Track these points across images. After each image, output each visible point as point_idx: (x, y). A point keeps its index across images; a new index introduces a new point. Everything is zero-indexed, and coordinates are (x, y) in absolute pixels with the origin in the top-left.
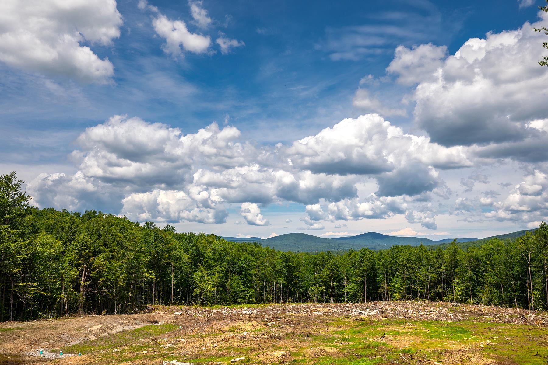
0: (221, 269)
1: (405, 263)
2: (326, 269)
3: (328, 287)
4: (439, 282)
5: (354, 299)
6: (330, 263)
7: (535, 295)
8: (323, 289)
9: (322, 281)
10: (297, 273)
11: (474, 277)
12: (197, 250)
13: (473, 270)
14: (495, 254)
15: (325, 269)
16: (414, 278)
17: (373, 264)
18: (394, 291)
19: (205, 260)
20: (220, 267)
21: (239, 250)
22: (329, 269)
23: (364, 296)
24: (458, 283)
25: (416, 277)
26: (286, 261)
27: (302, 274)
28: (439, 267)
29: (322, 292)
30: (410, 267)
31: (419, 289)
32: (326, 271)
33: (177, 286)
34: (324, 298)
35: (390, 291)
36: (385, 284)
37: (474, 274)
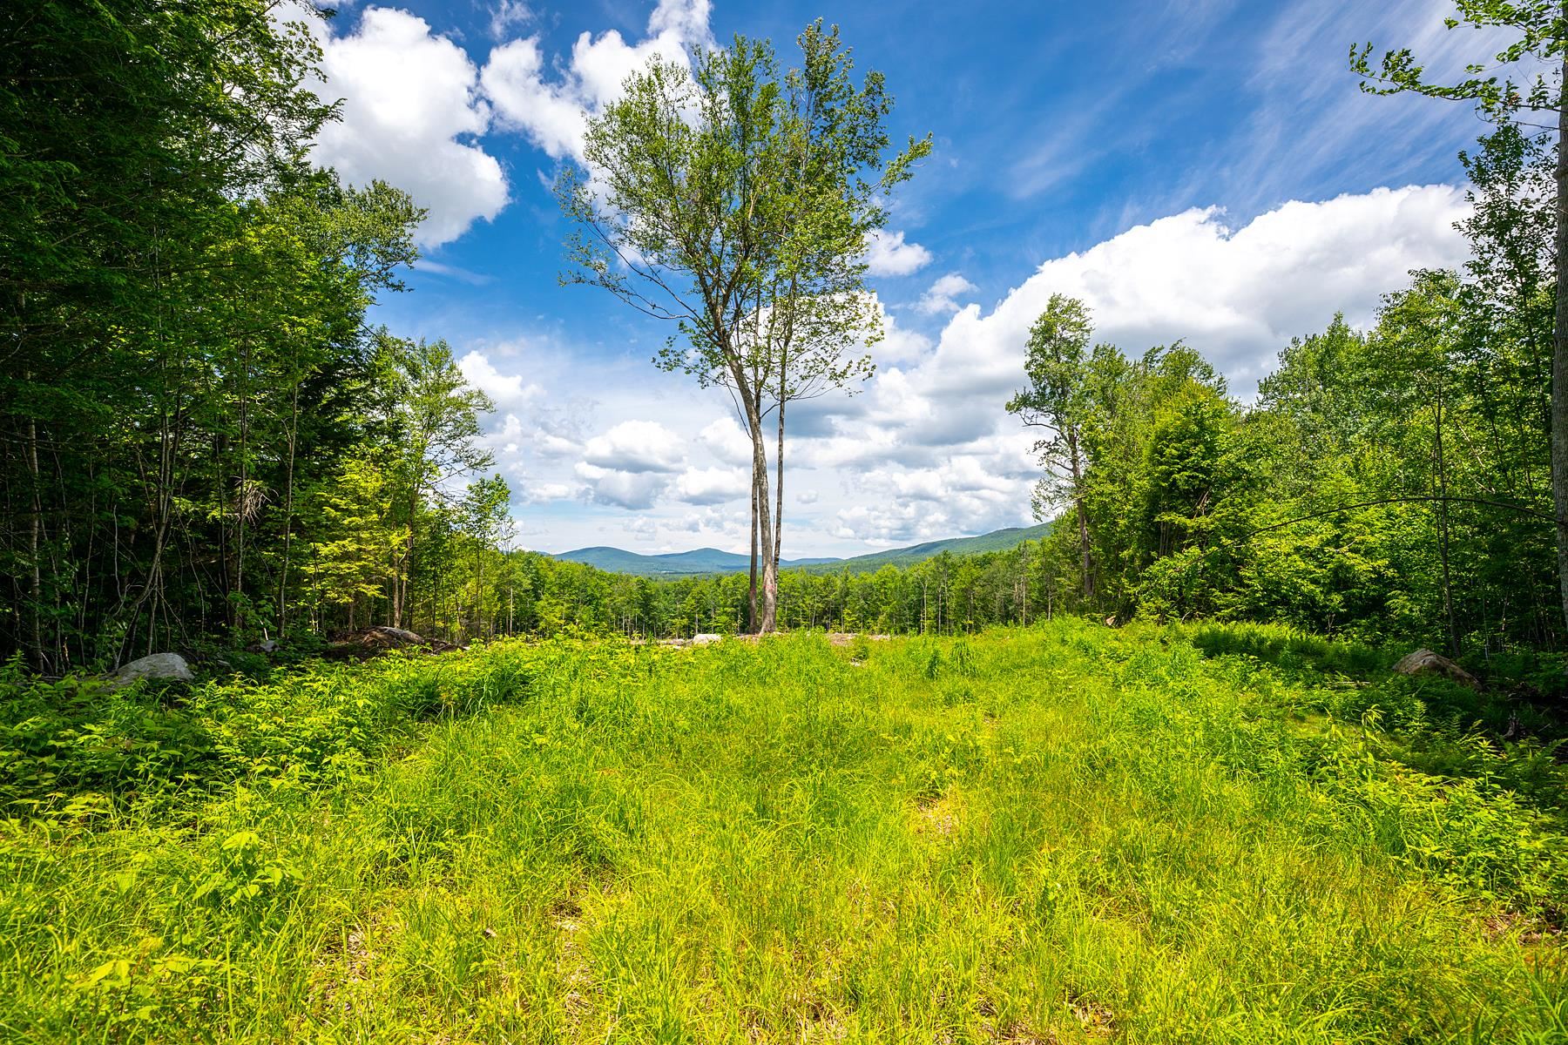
2: (691, 598)
3: (690, 617)
4: (825, 612)
6: (695, 590)
8: (685, 621)
9: (685, 613)
10: (655, 603)
12: (537, 573)
13: (865, 599)
19: (547, 586)
20: (569, 595)
22: (694, 598)
24: (848, 615)
26: (643, 588)
27: (659, 604)
29: (684, 626)
32: (690, 601)
33: (517, 618)
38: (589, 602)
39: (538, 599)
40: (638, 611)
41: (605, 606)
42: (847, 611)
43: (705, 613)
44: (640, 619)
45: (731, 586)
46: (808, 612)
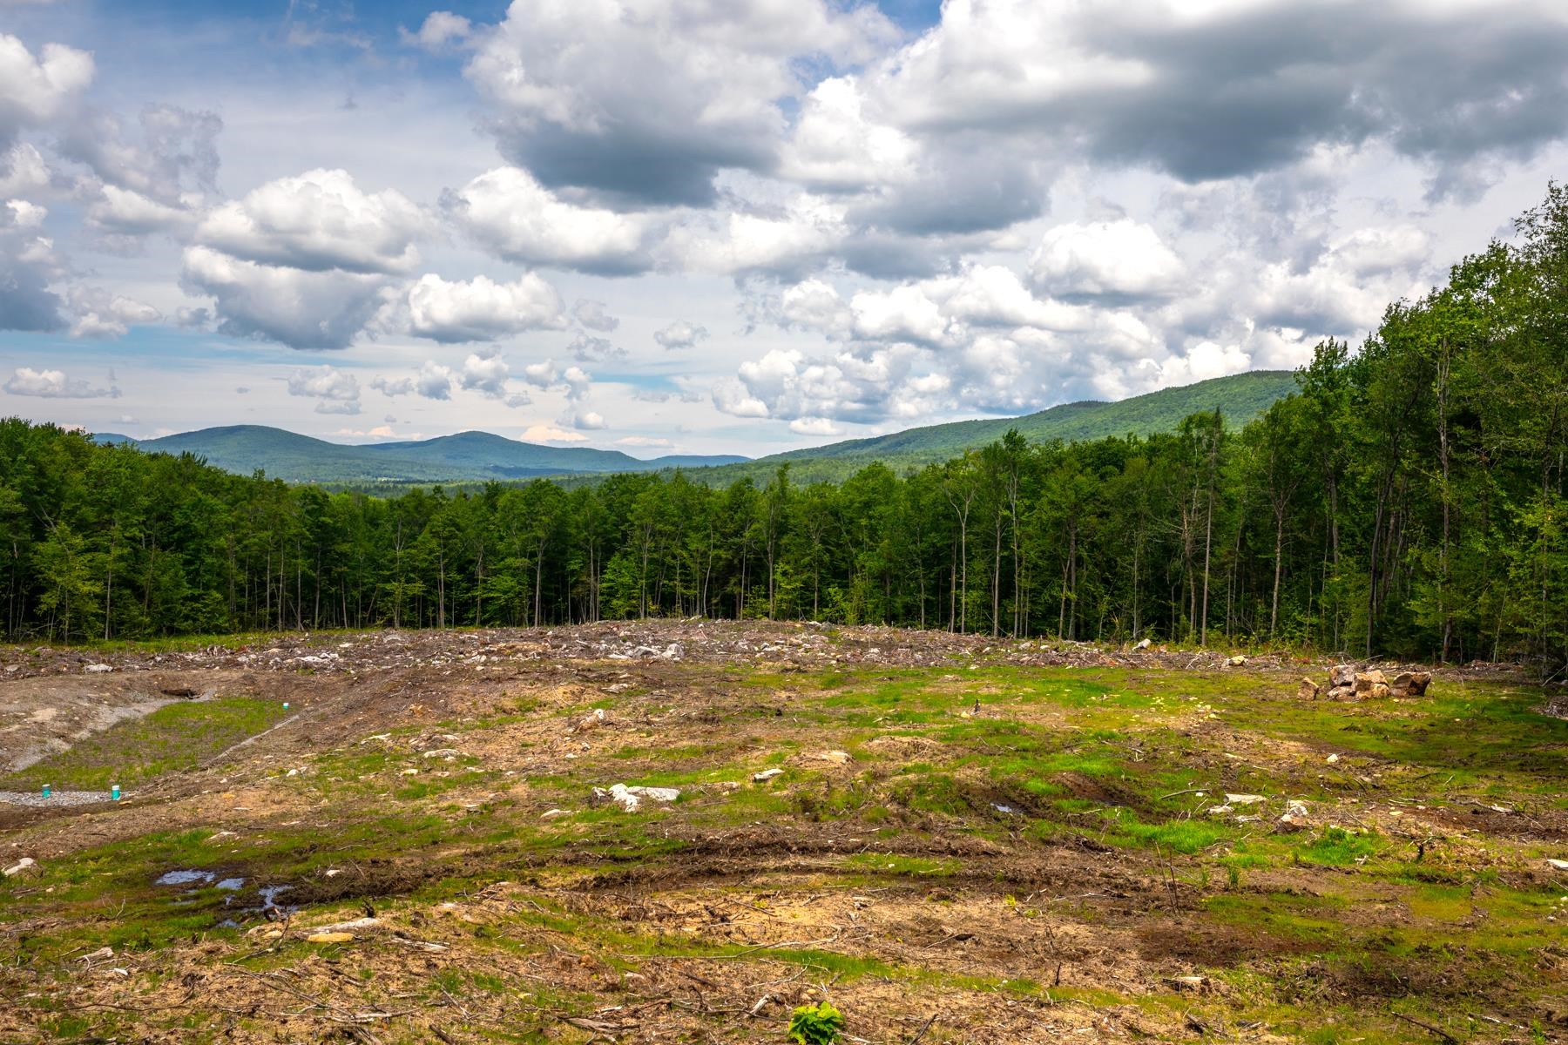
0: (127, 534)
1: (648, 521)
2: (429, 536)
3: (433, 584)
4: (731, 569)
5: (505, 616)
6: (438, 518)
7: (968, 598)
8: (418, 588)
9: (414, 570)
10: (345, 547)
11: (826, 558)
12: (41, 472)
13: (825, 542)
14: (880, 504)
15: (425, 534)
16: (668, 559)
17: (562, 522)
18: (611, 593)
19: (67, 505)
20: (125, 527)
21: (171, 478)
22: (435, 534)
23: (532, 607)
24: (784, 573)
25: (674, 557)
27: (356, 548)
28: (737, 533)
29: (413, 599)
30: (660, 532)
31: (680, 590)
32: (427, 541)
34: (419, 614)
35: (602, 594)
36: (589, 576)
37: (828, 551)
38: (180, 545)
39: (40, 534)
40: (302, 565)
41: (221, 552)
42: (781, 567)
43: (461, 570)
44: (309, 583)
45: (522, 507)
46: (694, 567)
